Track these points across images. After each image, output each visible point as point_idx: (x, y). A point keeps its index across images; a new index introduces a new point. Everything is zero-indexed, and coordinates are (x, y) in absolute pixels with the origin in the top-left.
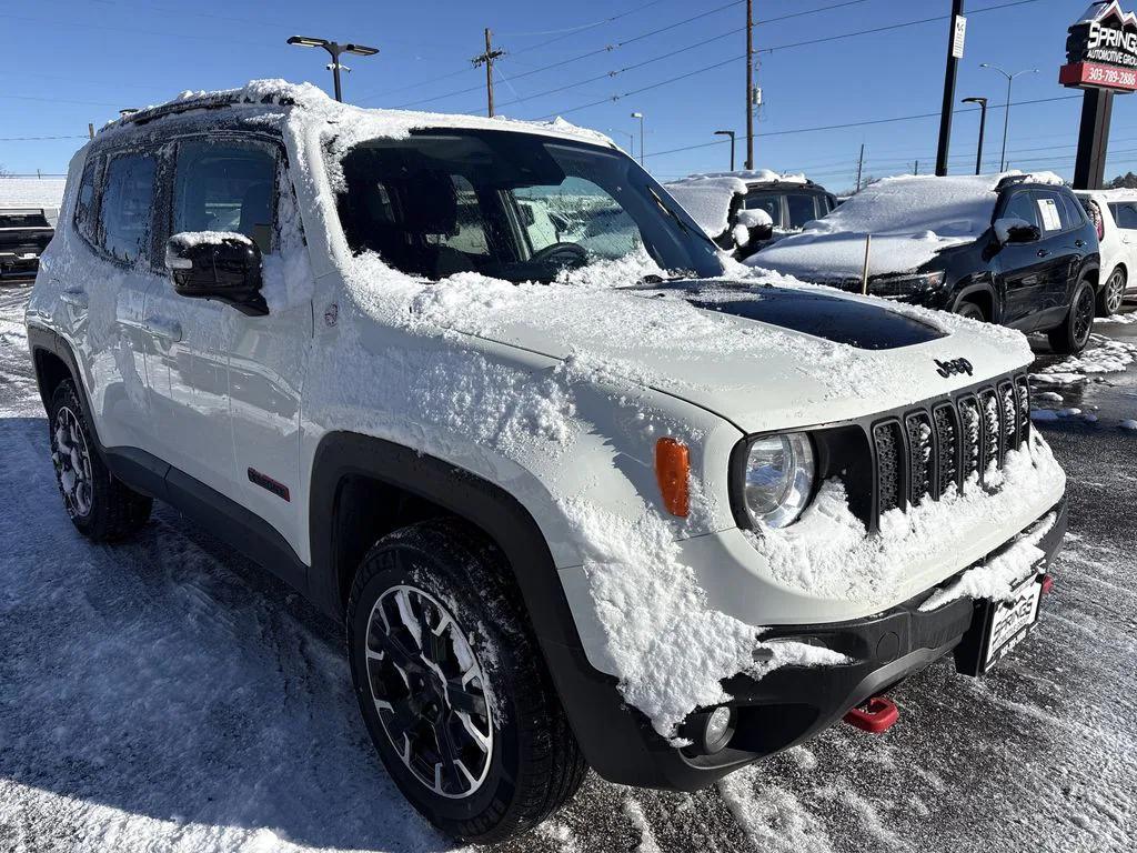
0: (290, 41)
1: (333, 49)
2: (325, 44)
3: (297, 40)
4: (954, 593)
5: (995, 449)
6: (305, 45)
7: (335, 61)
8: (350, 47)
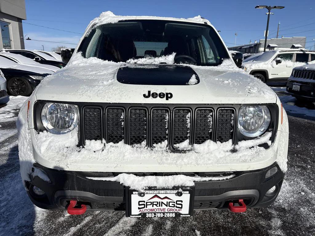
0: (256, 8)
1: (269, 8)
2: (267, 7)
3: (258, 7)
4: (113, 179)
5: (188, 135)
6: (260, 8)
7: (269, 12)
8: (275, 7)
